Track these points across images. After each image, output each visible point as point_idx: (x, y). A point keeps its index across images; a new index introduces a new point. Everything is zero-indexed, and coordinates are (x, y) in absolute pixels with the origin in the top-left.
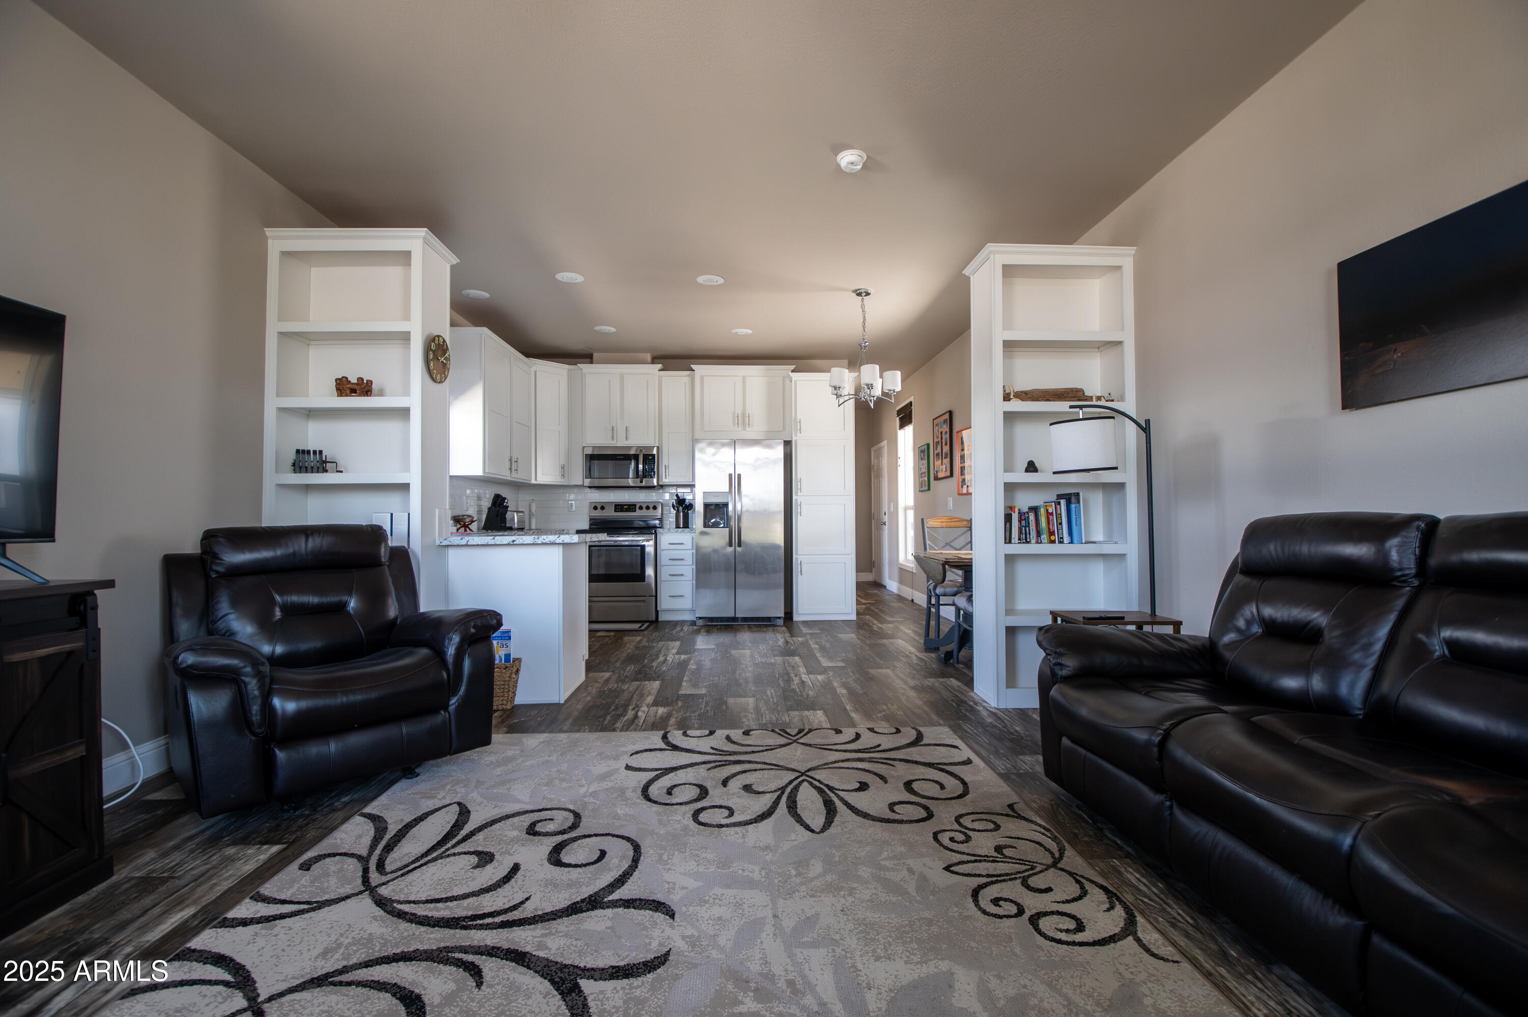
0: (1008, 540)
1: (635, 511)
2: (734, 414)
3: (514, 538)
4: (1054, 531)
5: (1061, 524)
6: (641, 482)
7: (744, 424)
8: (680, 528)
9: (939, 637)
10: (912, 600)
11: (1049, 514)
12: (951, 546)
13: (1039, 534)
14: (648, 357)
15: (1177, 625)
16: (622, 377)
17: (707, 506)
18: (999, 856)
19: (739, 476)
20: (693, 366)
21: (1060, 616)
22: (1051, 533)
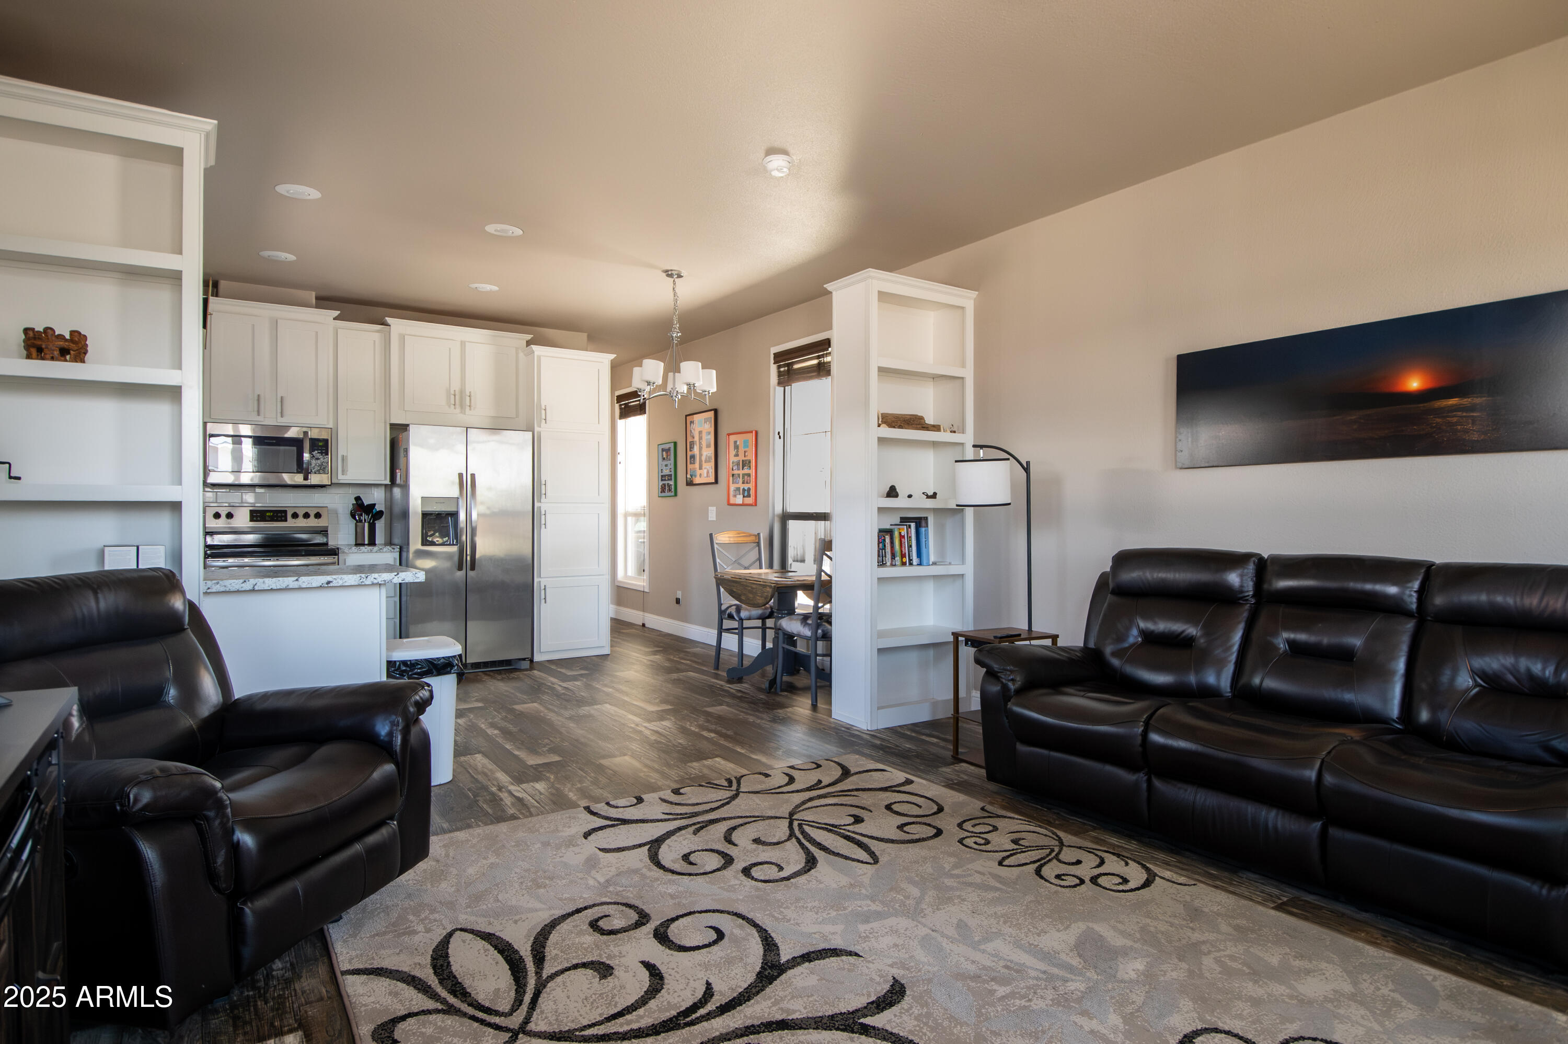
0: (882, 564)
1: (286, 520)
2: (448, 391)
3: (329, 578)
4: (905, 553)
5: (911, 546)
6: (306, 478)
7: (462, 406)
8: (363, 545)
9: (742, 666)
10: (644, 625)
11: (901, 537)
12: (739, 564)
13: (893, 556)
14: (312, 296)
15: (1055, 638)
16: (275, 324)
17: (425, 515)
18: (1018, 847)
19: (473, 476)
20: (389, 320)
21: (962, 636)
22: (903, 556)
